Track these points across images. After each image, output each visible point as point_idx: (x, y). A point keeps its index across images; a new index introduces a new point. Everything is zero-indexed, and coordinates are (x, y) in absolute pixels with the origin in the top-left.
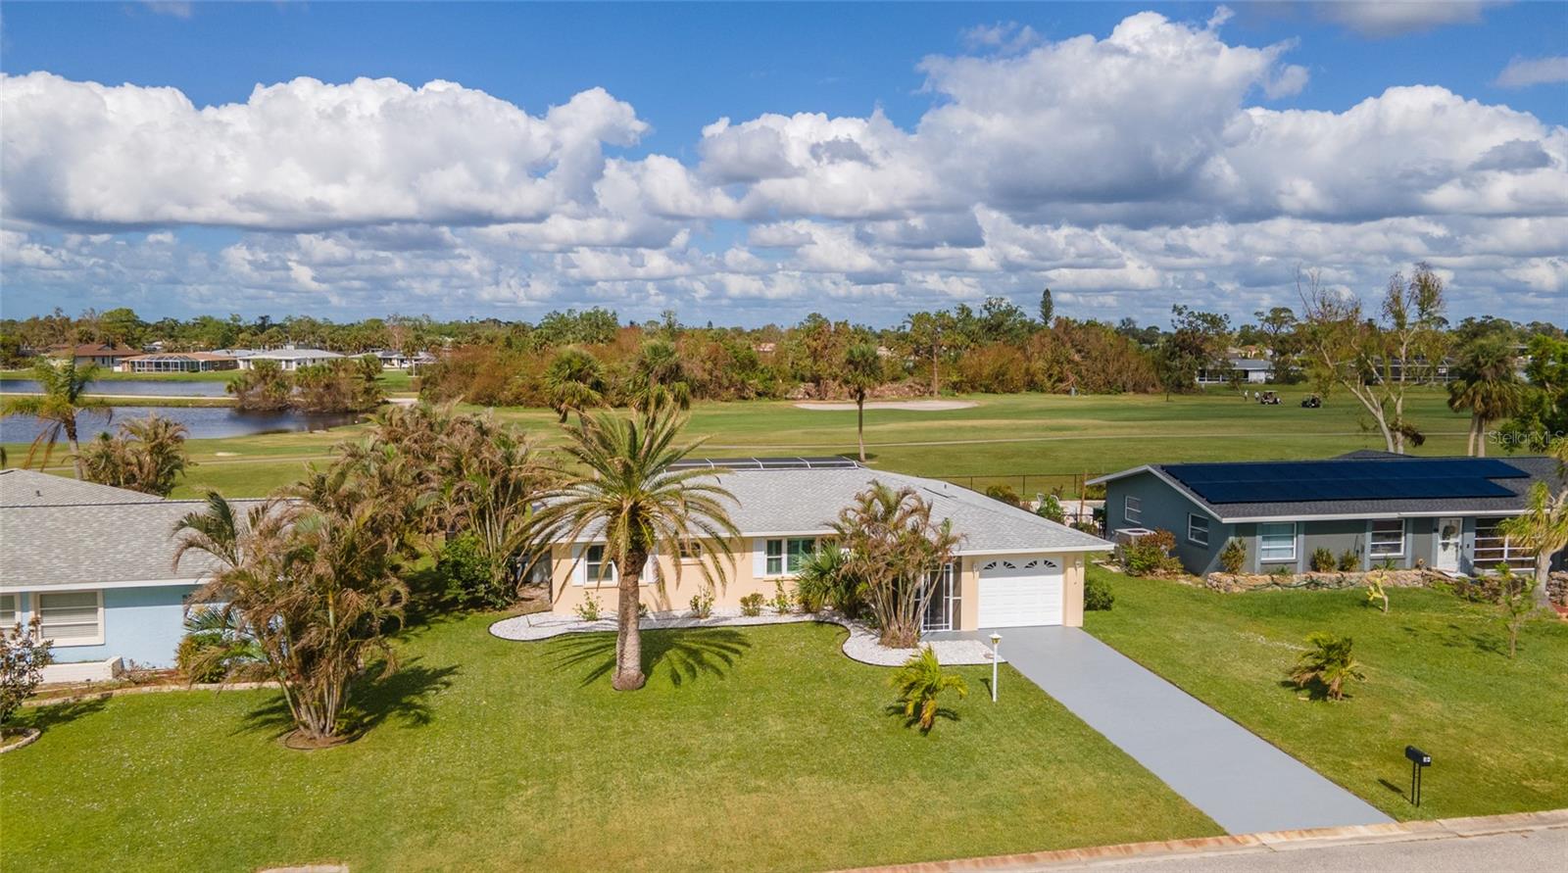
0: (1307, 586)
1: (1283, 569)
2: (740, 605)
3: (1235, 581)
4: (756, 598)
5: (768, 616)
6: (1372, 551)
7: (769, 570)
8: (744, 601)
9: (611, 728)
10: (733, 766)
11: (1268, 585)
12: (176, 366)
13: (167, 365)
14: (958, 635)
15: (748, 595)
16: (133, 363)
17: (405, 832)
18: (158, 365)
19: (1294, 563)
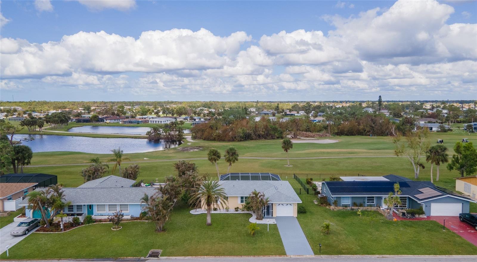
0: (351, 210)
1: (346, 206)
2: (234, 209)
3: (335, 208)
4: (238, 208)
5: (240, 212)
6: (367, 203)
7: (241, 202)
8: (235, 208)
9: (203, 232)
10: (219, 240)
11: (342, 209)
12: (134, 122)
13: (132, 122)
14: (272, 218)
15: (236, 207)
16: (124, 122)
17: (170, 246)
18: (130, 122)
19: (350, 205)
